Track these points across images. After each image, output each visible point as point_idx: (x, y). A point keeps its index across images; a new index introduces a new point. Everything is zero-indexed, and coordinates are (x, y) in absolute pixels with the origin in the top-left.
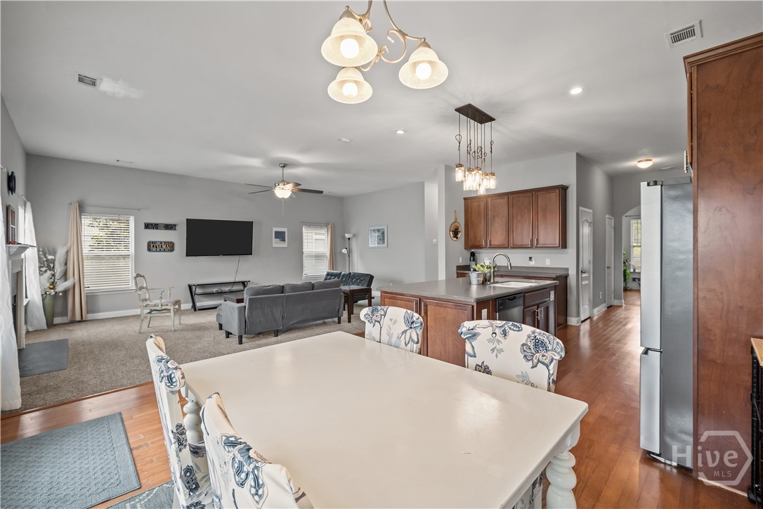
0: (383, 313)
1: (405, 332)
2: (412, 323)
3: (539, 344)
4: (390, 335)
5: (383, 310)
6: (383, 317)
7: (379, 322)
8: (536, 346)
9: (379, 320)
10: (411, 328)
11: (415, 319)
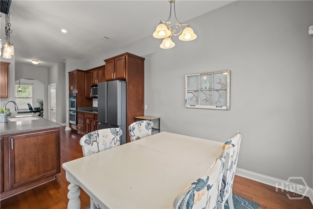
0: (96, 135)
1: (114, 138)
2: (117, 132)
3: (149, 124)
4: (105, 144)
5: (96, 133)
6: (97, 137)
7: (96, 141)
8: (148, 125)
9: (95, 140)
10: (117, 135)
11: (118, 130)
